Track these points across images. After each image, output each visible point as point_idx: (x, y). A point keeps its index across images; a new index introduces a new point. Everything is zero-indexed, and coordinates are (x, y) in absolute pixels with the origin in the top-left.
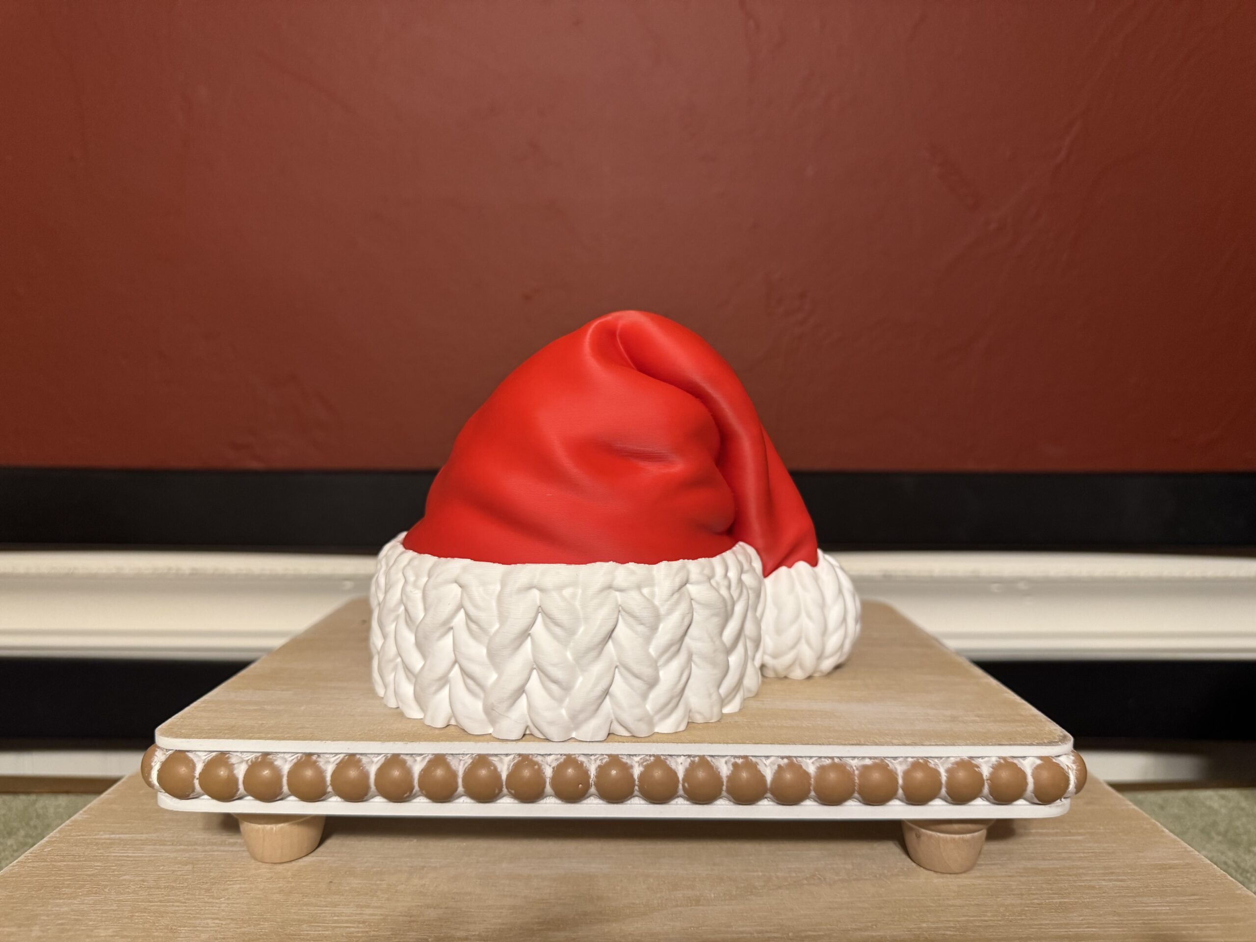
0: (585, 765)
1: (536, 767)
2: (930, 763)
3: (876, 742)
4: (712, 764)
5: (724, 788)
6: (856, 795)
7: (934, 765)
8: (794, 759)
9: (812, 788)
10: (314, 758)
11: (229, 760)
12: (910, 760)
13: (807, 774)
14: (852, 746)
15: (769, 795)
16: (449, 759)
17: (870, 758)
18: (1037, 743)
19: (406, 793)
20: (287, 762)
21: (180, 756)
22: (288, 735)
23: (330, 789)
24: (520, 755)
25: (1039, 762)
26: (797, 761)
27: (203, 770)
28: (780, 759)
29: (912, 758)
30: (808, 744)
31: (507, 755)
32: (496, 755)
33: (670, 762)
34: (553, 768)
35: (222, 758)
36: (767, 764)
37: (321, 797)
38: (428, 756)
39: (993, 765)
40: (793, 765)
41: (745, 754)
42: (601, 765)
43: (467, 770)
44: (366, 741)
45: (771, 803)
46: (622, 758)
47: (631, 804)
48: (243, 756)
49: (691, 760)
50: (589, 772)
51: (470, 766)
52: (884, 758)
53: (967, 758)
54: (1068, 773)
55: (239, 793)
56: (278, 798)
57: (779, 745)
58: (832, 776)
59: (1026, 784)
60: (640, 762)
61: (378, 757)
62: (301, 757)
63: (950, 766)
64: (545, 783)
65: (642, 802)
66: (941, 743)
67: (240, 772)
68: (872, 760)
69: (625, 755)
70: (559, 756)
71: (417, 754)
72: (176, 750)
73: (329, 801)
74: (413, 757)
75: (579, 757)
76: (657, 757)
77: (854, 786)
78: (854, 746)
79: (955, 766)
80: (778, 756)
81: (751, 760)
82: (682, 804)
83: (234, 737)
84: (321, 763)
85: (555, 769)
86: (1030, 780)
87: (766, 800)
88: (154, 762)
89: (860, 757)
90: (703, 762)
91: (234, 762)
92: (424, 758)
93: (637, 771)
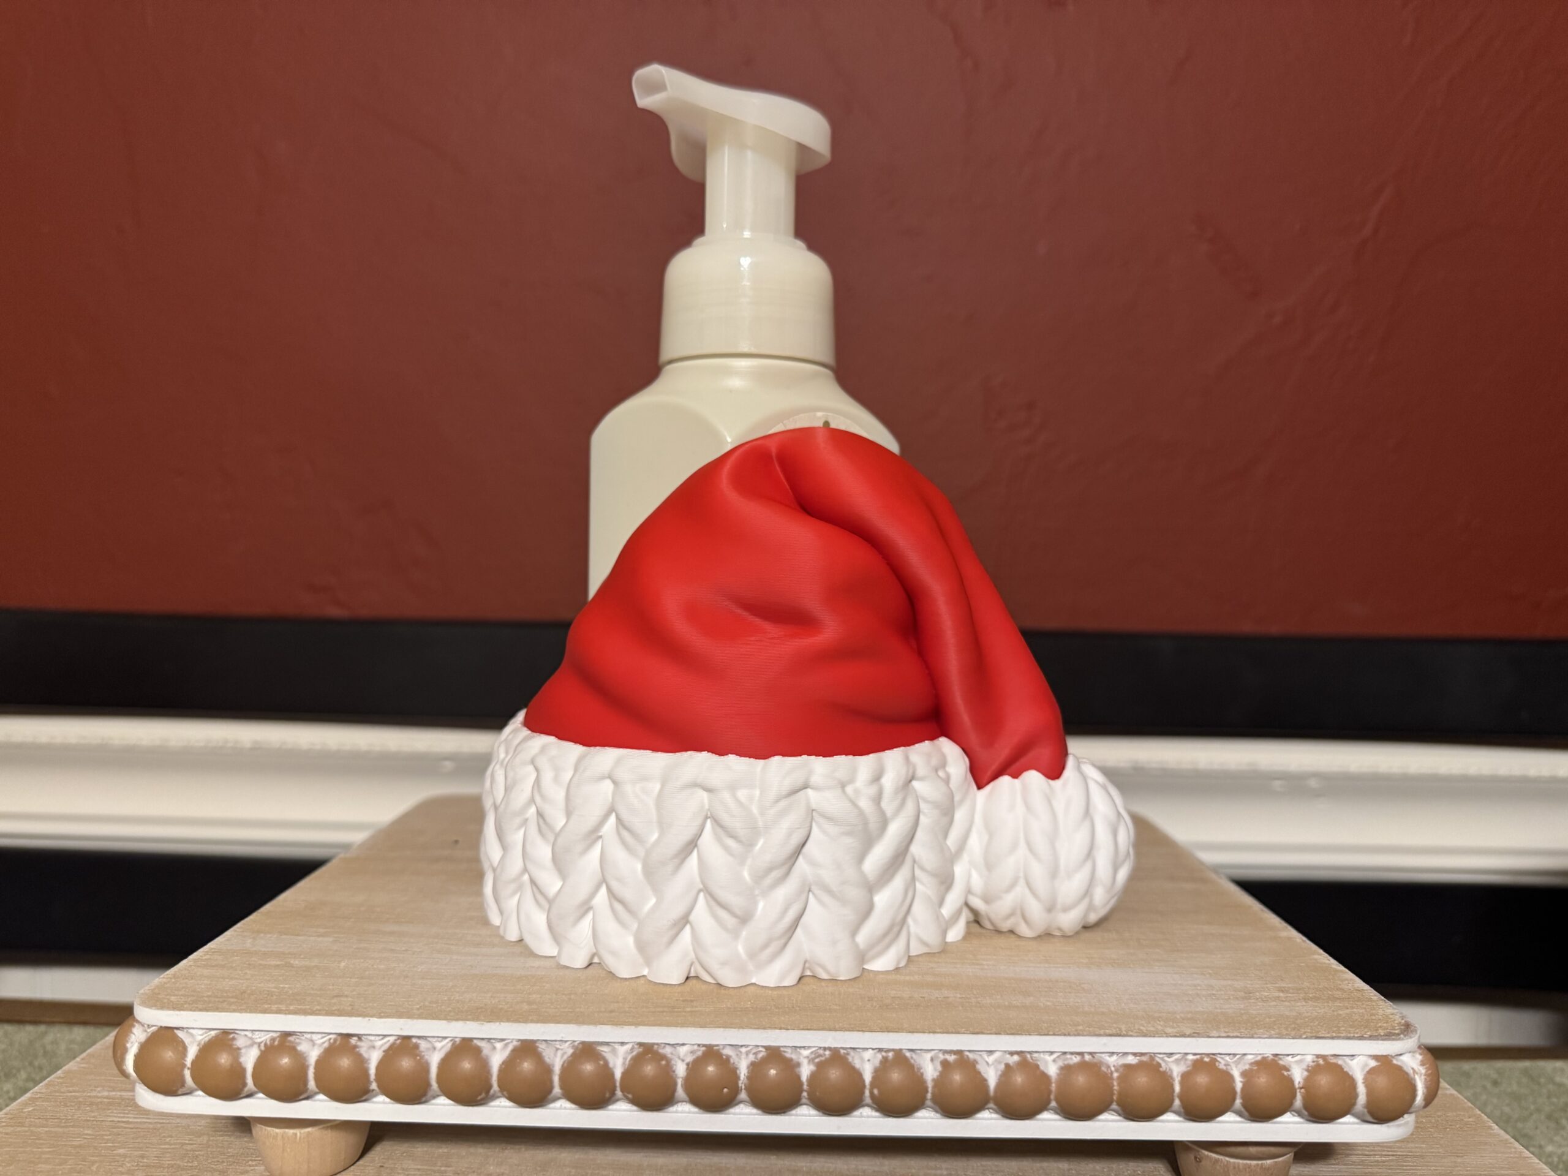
0: (732, 1061)
1: (664, 1062)
2: (1220, 1062)
3: (1143, 1032)
4: (912, 1061)
5: (929, 1096)
6: (1114, 1106)
7: (1225, 1065)
8: (1028, 1056)
9: (1052, 1097)
10: (353, 1041)
11: (235, 1043)
12: (1190, 1057)
13: (1045, 1077)
14: (1109, 1038)
15: (991, 1105)
16: (542, 1047)
17: (1135, 1054)
18: (1371, 1036)
19: (480, 1094)
20: (316, 1047)
21: (166, 1036)
22: (318, 1007)
23: (374, 1086)
24: (641, 1044)
25: (1373, 1063)
26: (1032, 1059)
27: (197, 1057)
28: (1008, 1056)
29: (1195, 1054)
30: (1048, 1035)
31: (623, 1044)
32: (607, 1044)
33: (853, 1058)
34: (688, 1064)
35: (224, 1040)
36: (990, 1062)
37: (361, 1097)
38: (512, 1042)
39: (1308, 1066)
40: (1027, 1064)
41: (959, 1048)
42: (755, 1062)
43: (565, 1065)
44: (426, 1018)
45: (994, 1116)
46: (785, 1052)
47: (797, 1115)
48: (254, 1037)
49: (883, 1057)
50: (738, 1072)
51: (571, 1058)
52: (1154, 1053)
53: (1271, 1057)
54: (1415, 1080)
55: (246, 1089)
56: (301, 1097)
57: (1007, 1037)
58: (1081, 1080)
59: (1355, 1096)
60: (810, 1057)
61: (442, 1041)
62: (335, 1040)
63: (1247, 1067)
64: (675, 1084)
65: (813, 1112)
66: (1235, 1034)
67: (249, 1059)
68: (1138, 1058)
69: (789, 1046)
70: (696, 1047)
71: (497, 1039)
72: (161, 1027)
73: (373, 1102)
74: (492, 1043)
75: (723, 1048)
76: (835, 1052)
77: (1113, 1094)
78: (1113, 1038)
79: (1256, 1068)
80: (1005, 1052)
81: (967, 1056)
82: (868, 1117)
83: (241, 1009)
84: (363, 1050)
85: (690, 1066)
86: (1361, 1089)
87: (987, 1111)
88: (130, 1043)
89: (1120, 1053)
90: (899, 1059)
91: (240, 1046)
92: (506, 1045)
93: (806, 1071)
